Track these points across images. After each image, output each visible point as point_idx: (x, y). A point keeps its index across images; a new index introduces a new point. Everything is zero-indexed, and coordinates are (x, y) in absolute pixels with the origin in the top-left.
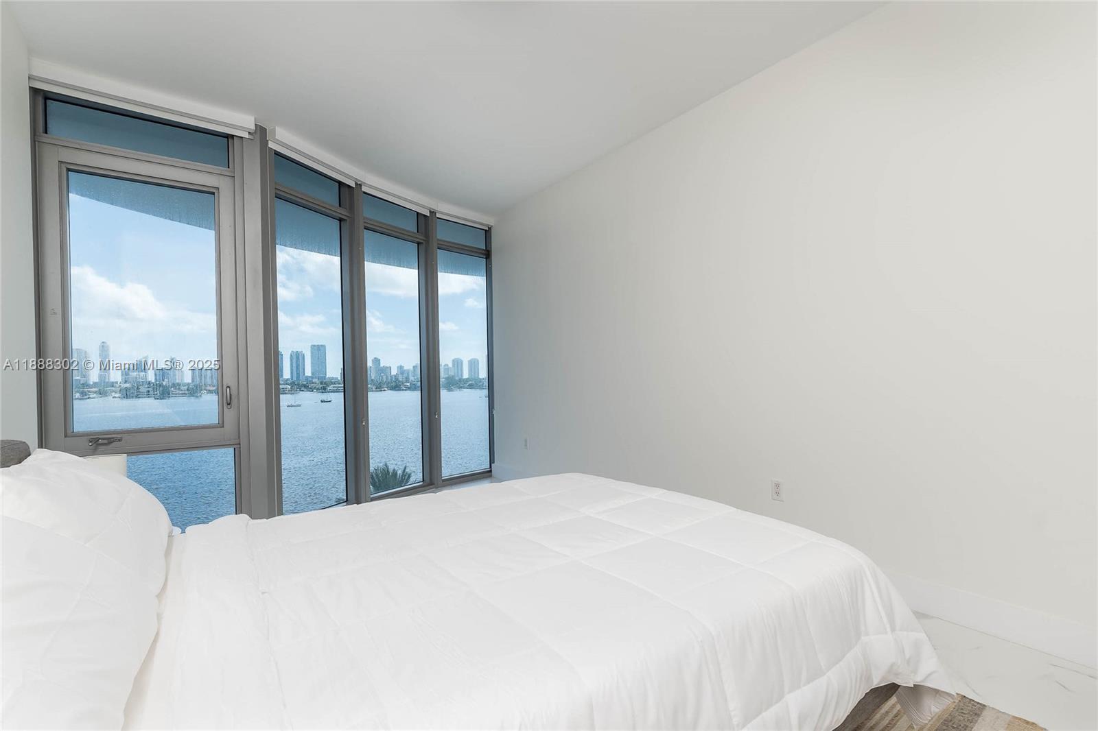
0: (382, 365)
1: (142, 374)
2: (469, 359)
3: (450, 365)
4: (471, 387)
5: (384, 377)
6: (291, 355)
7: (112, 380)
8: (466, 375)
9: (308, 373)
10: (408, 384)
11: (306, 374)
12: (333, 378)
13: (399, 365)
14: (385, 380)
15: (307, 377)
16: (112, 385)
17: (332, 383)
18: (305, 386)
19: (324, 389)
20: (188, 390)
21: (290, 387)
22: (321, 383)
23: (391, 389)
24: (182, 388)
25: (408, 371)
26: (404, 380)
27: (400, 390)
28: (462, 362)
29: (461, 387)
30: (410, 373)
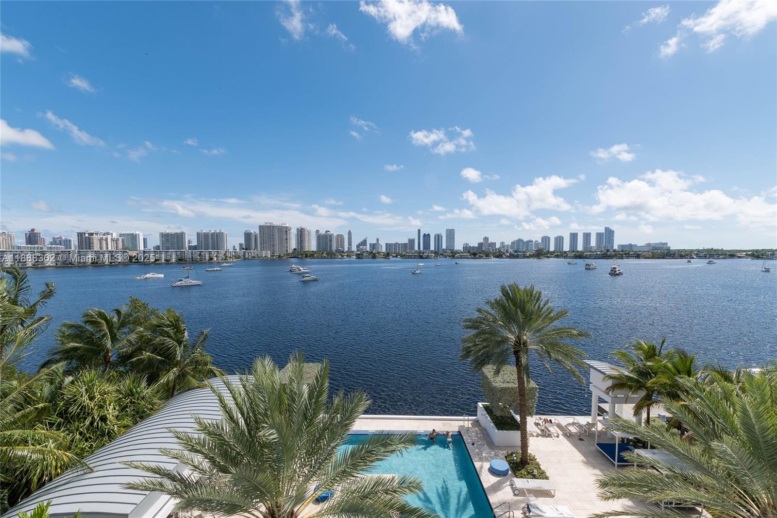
0: (489, 242)
1: (365, 247)
2: (556, 236)
3: (540, 241)
4: (557, 256)
5: (491, 249)
6: (435, 236)
7: (353, 250)
8: (552, 249)
9: (444, 247)
10: (508, 254)
11: (443, 248)
12: (458, 250)
13: (501, 241)
14: (491, 251)
15: (443, 249)
16: (353, 252)
17: (458, 253)
18: (442, 254)
19: (454, 256)
20: (384, 255)
21: (434, 255)
22: (452, 253)
23: (496, 258)
24: (381, 254)
25: (508, 246)
26: (505, 252)
27: (502, 258)
28: (549, 238)
29: (548, 257)
30: (509, 247)
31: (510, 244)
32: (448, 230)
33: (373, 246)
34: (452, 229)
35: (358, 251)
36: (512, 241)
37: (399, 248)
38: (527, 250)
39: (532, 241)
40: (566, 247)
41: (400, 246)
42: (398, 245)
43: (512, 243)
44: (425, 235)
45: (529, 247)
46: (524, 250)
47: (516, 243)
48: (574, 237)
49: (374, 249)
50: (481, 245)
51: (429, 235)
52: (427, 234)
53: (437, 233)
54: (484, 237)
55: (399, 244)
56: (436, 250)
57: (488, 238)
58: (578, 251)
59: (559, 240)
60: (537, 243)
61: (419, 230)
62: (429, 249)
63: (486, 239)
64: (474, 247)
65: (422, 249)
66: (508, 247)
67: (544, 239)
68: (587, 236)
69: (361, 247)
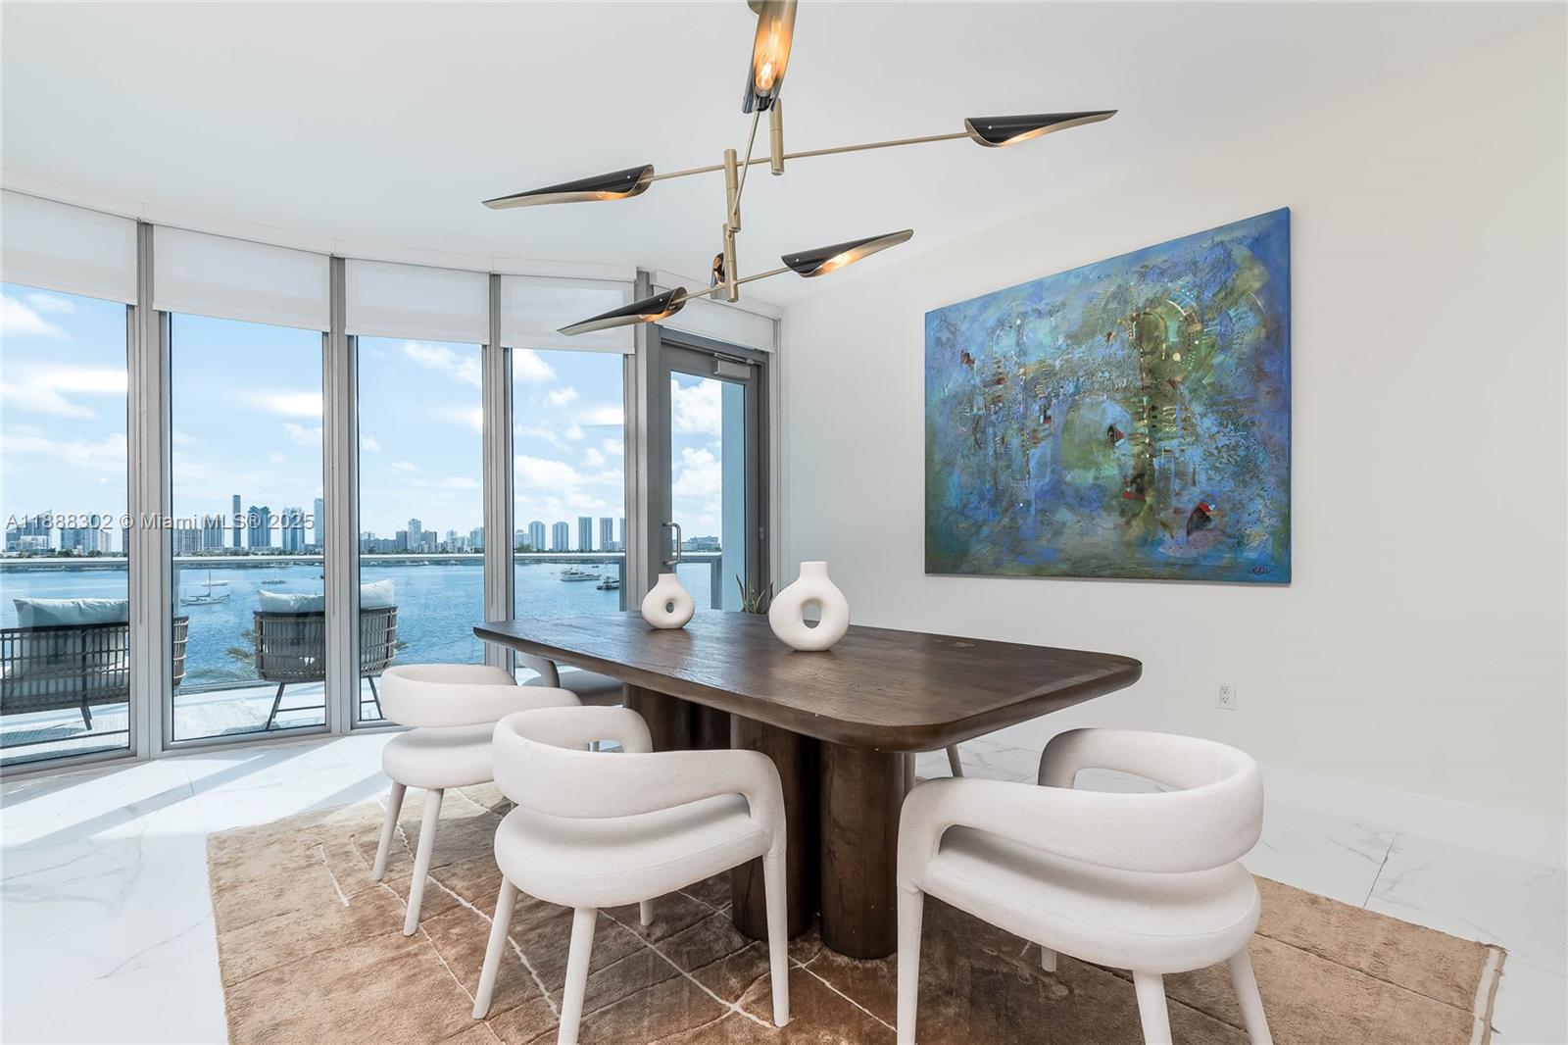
31: (468, 535)
33: (77, 535)
35: (11, 549)
36: (472, 529)
40: (574, 543)
43: (471, 533)
44: (253, 510)
47: (480, 534)
48: (585, 524)
49: (77, 542)
50: (403, 536)
51: (266, 510)
52: (260, 507)
53: (290, 507)
54: (410, 519)
56: (288, 547)
57: (420, 523)
58: (591, 551)
59: (561, 529)
61: (237, 499)
62: (268, 543)
63: (416, 524)
64: (386, 540)
65: (245, 543)
66: (463, 543)
67: (535, 527)
68: (607, 524)
69: (29, 538)
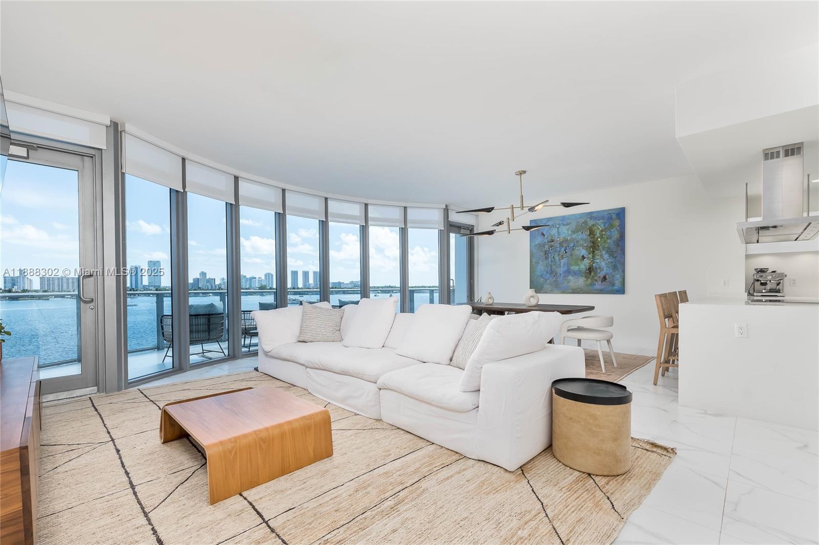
32: (151, 261)
34: (157, 262)
37: (68, 284)
38: (251, 287)
39: (255, 278)
41: (70, 281)
42: (65, 280)
45: (252, 284)
46: (247, 287)
50: (198, 281)
54: (200, 272)
55: (68, 279)
56: (134, 287)
57: (206, 273)
58: (298, 288)
60: (260, 280)
63: (203, 274)
67: (267, 276)
68: (306, 274)
